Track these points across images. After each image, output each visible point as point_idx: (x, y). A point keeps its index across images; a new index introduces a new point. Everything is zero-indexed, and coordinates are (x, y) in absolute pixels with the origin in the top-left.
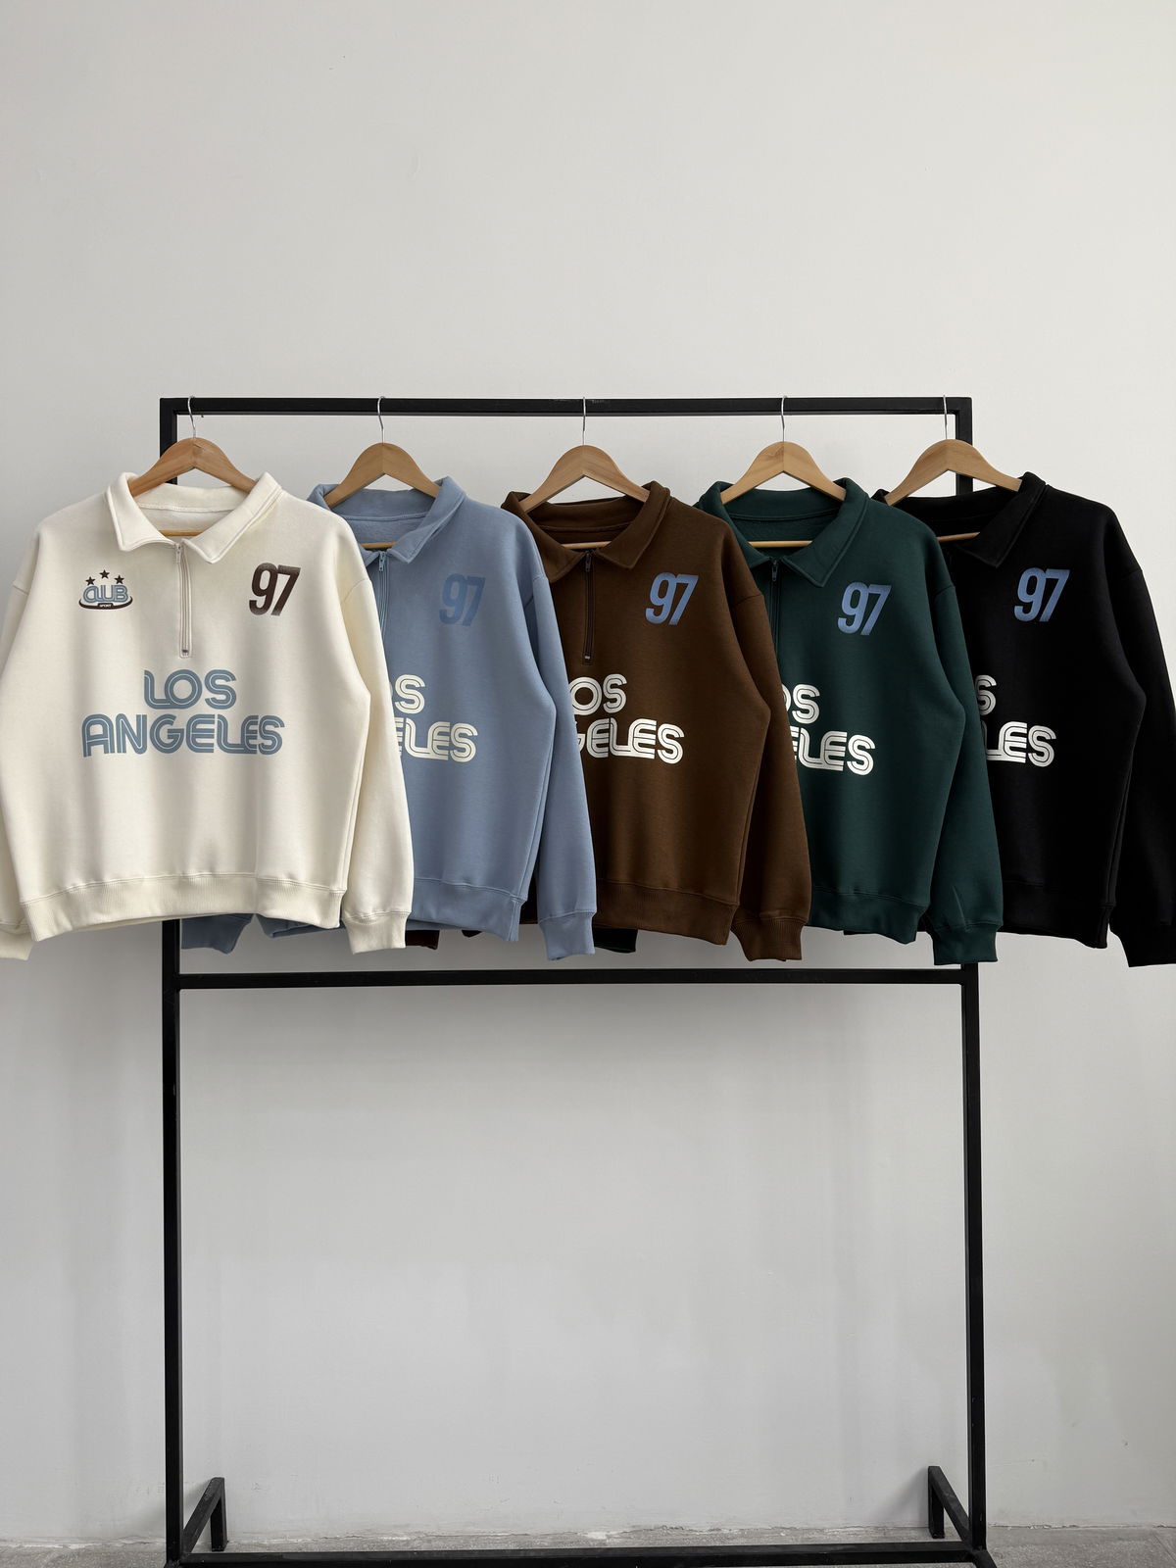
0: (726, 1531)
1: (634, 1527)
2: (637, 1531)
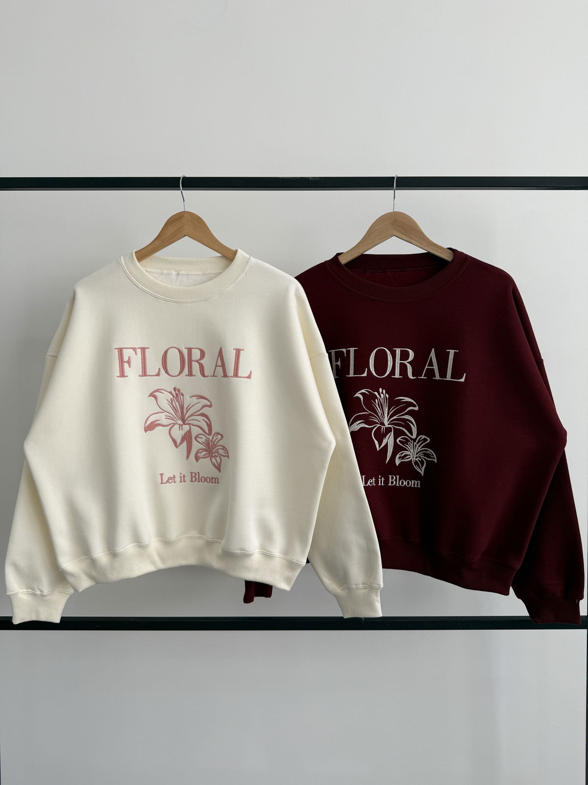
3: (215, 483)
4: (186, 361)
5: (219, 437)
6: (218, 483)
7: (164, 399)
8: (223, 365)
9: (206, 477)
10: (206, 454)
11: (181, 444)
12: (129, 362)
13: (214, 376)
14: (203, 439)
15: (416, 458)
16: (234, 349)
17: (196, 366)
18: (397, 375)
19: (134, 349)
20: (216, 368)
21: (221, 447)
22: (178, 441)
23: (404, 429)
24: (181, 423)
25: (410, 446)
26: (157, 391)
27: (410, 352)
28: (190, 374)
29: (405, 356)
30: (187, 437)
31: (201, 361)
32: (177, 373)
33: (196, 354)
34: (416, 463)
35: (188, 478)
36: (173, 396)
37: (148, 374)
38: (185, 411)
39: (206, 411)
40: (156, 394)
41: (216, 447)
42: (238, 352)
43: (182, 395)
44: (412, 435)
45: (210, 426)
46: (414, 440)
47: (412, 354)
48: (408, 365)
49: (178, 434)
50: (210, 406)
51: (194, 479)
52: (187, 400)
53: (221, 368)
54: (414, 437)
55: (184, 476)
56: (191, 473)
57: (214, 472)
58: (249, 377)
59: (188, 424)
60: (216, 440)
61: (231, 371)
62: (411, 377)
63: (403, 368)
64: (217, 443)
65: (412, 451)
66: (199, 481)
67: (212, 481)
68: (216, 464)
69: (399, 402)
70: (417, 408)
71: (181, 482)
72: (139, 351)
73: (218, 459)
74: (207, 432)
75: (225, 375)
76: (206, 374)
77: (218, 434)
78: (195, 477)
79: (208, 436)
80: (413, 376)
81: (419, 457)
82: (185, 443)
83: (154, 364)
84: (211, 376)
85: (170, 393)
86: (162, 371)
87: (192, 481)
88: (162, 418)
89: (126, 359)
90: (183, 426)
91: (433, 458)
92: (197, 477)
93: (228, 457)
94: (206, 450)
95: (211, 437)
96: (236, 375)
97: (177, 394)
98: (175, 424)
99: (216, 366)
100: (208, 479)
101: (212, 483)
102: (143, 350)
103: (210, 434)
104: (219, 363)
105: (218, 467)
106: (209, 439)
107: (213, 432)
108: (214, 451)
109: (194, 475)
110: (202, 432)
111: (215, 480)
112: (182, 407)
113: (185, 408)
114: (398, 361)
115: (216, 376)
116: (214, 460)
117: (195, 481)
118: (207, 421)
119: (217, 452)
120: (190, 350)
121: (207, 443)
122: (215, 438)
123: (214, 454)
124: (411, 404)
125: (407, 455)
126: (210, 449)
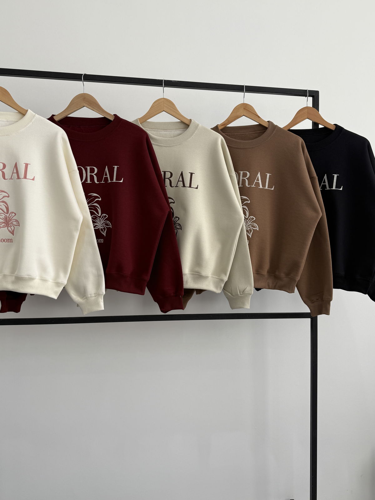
3: (10, 242)
5: (14, 214)
6: (12, 242)
9: (4, 239)
10: (4, 225)
13: (11, 179)
15: (102, 227)
16: (24, 163)
18: (89, 182)
20: (12, 174)
21: (14, 220)
23: (94, 211)
25: (98, 221)
27: (95, 169)
29: (92, 171)
31: (3, 170)
34: (102, 229)
39: (5, 199)
41: (11, 220)
42: (27, 165)
44: (98, 214)
45: (7, 209)
46: (100, 217)
47: (96, 170)
48: (94, 176)
53: (16, 174)
54: (100, 215)
57: (9, 236)
58: (33, 179)
60: (11, 216)
61: (22, 175)
62: (96, 182)
63: (92, 178)
64: (12, 219)
65: (99, 223)
67: (8, 241)
68: (11, 231)
69: (91, 196)
70: (100, 199)
74: (6, 212)
75: (19, 178)
76: (6, 178)
77: (13, 213)
79: (6, 215)
80: (98, 182)
81: (103, 226)
84: (9, 179)
91: (109, 226)
93: (19, 226)
94: (4, 223)
95: (8, 215)
96: (25, 177)
99: (13, 173)
100: (6, 240)
101: (8, 242)
103: (7, 213)
104: (15, 171)
105: (13, 233)
106: (7, 216)
107: (10, 212)
108: (10, 223)
111: (10, 241)
114: (89, 174)
115: (12, 179)
116: (9, 228)
118: (6, 205)
119: (12, 223)
121: (6, 218)
123: (9, 225)
124: (97, 197)
125: (96, 226)
126: (7, 222)
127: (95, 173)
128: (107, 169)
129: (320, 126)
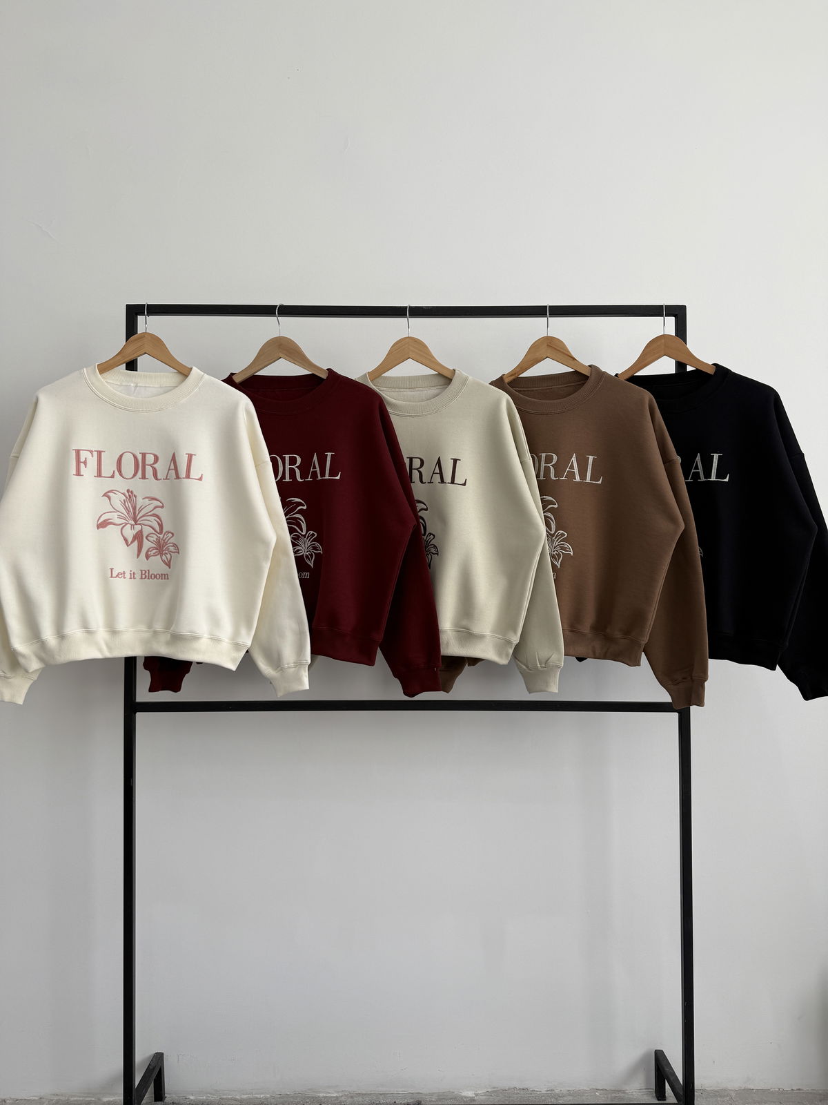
0: (557, 1091)
1: (494, 1088)
2: (496, 1092)
3: (165, 579)
4: (140, 466)
5: (170, 535)
6: (168, 579)
7: (117, 499)
8: (176, 469)
9: (155, 574)
10: (156, 552)
11: (132, 543)
12: (85, 463)
13: (166, 479)
14: (154, 538)
15: (307, 552)
16: (186, 454)
17: (149, 470)
18: (287, 479)
19: (91, 452)
21: (172, 545)
22: (130, 540)
23: (296, 527)
24: (133, 523)
25: (301, 542)
26: (111, 491)
27: (297, 458)
28: (144, 477)
29: (293, 461)
30: (139, 537)
31: (155, 466)
32: (131, 476)
33: (150, 459)
34: (307, 556)
35: (138, 576)
36: (126, 497)
37: (103, 475)
38: (137, 512)
39: (158, 511)
40: (110, 494)
41: (166, 545)
42: (190, 456)
43: (135, 497)
44: (302, 531)
45: (161, 526)
46: (304, 536)
47: (299, 460)
48: (296, 469)
49: (130, 533)
50: (162, 507)
51: (144, 576)
52: (140, 502)
53: (173, 472)
54: (304, 533)
55: (134, 574)
56: (141, 571)
57: (163, 569)
58: (200, 479)
59: (140, 524)
60: (166, 538)
61: (183, 473)
62: (299, 479)
63: (292, 472)
64: (167, 542)
65: (303, 546)
66: (148, 579)
67: (162, 577)
68: (166, 561)
69: (290, 503)
70: (305, 508)
71: (131, 578)
72: (95, 454)
73: (168, 556)
74: (158, 531)
75: (178, 477)
76: (159, 477)
77: (169, 532)
78: (145, 575)
79: (159, 535)
80: (301, 479)
81: (309, 551)
82: (136, 541)
83: (109, 466)
84: (164, 479)
85: (124, 494)
86: (117, 473)
87: (141, 578)
88: (115, 517)
89: (82, 460)
90: (135, 526)
91: (319, 551)
92: (147, 574)
93: (179, 553)
94: (156, 549)
95: (161, 536)
96: (188, 476)
97: (130, 495)
98: (127, 524)
99: (169, 470)
100: (158, 576)
101: (162, 579)
102: (100, 453)
103: (161, 532)
104: (172, 467)
105: (168, 564)
106: (160, 538)
107: (164, 531)
108: (164, 548)
109: (144, 572)
110: (154, 532)
111: (164, 576)
112: (134, 508)
113: (137, 509)
114: (287, 467)
115: (169, 479)
116: (164, 557)
117: (145, 578)
118: (159, 521)
119: (167, 549)
120: (144, 455)
121: (158, 541)
122: (165, 536)
123: (164, 552)
124: (299, 504)
125: (299, 550)
126: (160, 547)
127: (297, 465)
128: (315, 458)
129: (689, 368)
